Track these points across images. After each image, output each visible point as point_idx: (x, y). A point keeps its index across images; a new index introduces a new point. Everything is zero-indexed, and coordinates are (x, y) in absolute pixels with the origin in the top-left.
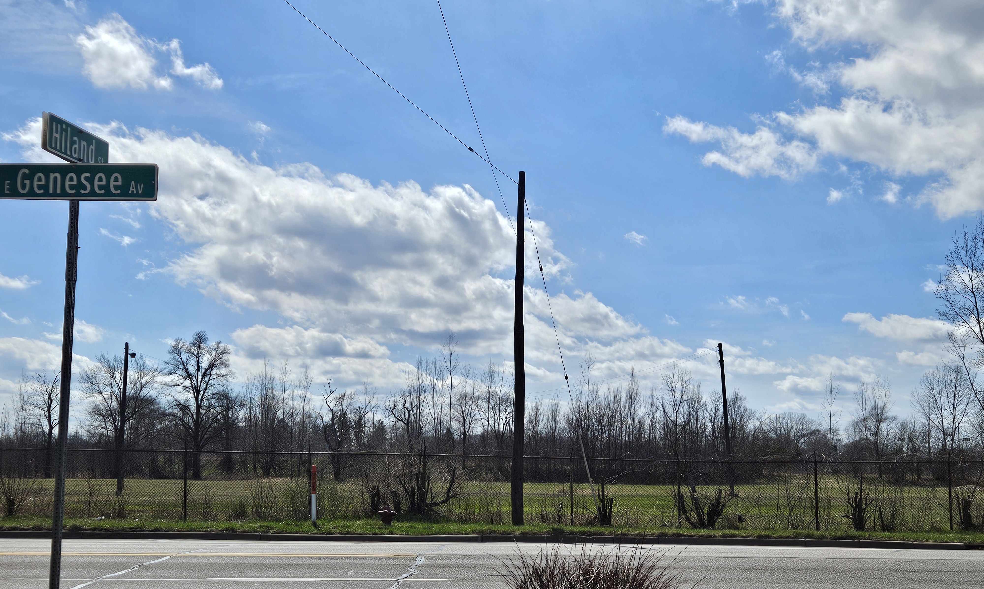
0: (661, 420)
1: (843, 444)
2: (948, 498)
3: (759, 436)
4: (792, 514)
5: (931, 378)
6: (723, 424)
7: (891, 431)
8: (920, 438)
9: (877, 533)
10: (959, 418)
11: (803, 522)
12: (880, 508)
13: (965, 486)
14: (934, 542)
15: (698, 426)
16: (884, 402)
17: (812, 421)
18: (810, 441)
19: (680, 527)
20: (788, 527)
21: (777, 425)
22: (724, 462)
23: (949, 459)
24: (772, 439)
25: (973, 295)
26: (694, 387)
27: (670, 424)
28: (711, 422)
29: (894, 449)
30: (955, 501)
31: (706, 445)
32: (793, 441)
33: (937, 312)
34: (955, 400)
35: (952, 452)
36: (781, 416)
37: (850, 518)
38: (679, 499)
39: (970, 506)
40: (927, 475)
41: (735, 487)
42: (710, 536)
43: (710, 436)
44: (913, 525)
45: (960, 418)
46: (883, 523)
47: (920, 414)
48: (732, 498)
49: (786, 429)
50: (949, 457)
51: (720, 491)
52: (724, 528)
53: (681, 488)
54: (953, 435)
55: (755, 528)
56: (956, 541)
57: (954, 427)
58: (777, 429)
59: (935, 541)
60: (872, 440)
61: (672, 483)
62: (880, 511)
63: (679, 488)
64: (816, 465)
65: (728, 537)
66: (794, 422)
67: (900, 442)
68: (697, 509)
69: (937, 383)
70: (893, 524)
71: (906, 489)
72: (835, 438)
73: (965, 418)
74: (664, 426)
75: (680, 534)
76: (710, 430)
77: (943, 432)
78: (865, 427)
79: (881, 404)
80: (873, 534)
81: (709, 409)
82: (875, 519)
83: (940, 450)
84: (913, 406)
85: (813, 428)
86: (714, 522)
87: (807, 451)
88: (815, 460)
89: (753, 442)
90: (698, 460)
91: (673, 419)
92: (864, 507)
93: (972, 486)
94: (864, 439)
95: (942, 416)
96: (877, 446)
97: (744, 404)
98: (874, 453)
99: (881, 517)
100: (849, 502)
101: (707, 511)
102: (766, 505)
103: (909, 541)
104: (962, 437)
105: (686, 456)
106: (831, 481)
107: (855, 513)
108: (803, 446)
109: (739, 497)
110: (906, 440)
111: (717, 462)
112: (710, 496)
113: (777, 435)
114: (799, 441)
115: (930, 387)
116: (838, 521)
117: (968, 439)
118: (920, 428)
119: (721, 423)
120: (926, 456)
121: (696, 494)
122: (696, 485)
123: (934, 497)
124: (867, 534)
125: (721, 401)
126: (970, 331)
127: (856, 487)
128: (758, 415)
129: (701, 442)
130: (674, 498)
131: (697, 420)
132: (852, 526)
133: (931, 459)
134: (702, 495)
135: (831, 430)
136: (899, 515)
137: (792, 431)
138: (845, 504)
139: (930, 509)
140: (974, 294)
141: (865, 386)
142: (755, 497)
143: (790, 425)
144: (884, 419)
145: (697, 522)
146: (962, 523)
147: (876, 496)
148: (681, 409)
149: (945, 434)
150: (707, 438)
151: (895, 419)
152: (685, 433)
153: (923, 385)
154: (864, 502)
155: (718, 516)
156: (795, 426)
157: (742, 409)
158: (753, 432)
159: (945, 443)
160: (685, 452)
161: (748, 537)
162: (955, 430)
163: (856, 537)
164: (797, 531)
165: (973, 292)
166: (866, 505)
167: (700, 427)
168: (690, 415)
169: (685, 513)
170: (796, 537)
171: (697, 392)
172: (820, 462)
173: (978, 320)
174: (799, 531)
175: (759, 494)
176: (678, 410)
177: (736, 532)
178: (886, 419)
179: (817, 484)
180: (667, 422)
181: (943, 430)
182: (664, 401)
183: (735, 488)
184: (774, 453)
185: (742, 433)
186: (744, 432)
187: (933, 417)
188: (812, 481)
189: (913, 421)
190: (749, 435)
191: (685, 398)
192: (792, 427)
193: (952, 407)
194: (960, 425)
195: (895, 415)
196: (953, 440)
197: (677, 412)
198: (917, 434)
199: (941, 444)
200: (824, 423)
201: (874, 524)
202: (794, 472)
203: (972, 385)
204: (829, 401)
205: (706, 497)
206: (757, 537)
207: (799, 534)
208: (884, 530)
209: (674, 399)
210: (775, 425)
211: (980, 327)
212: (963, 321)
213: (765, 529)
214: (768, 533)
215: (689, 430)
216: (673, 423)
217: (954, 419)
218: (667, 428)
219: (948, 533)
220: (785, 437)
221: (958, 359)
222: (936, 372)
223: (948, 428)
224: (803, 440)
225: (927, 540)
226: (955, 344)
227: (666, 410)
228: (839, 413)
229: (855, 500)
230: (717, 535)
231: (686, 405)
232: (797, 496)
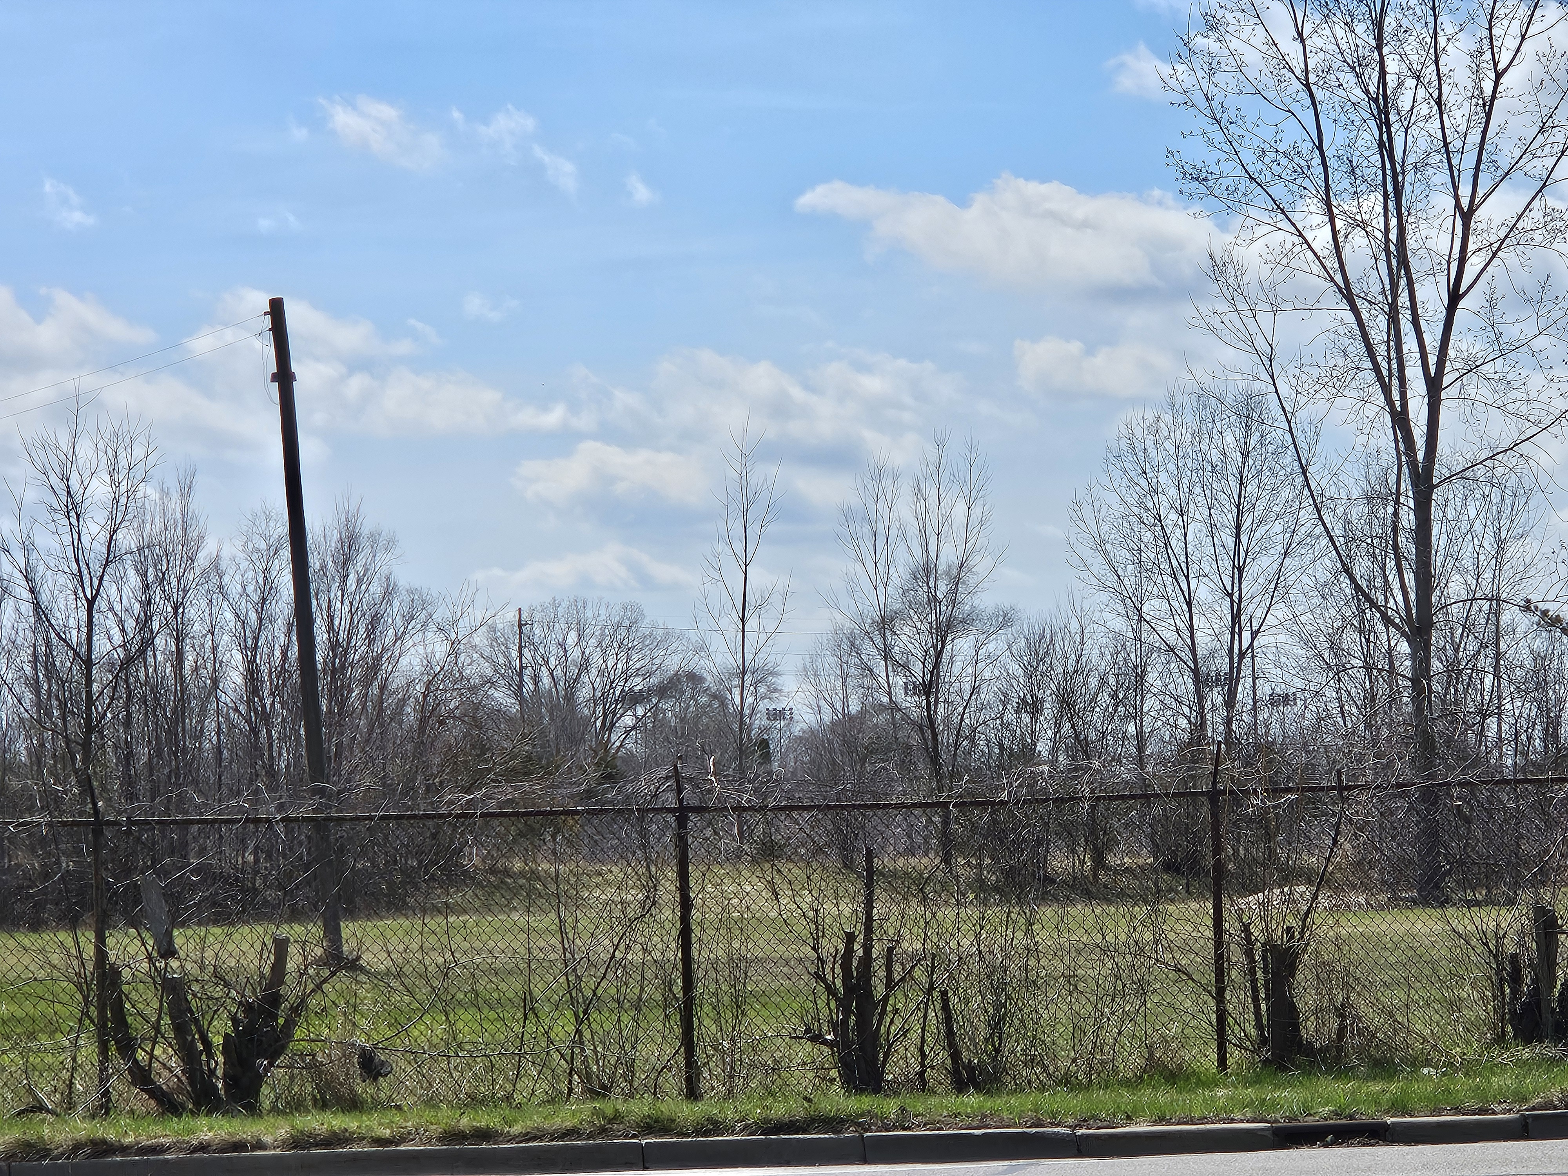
0: (19, 641)
1: (797, 730)
2: (1211, 944)
3: (446, 702)
4: (587, 1034)
5: (1149, 443)
6: (294, 652)
7: (987, 675)
8: (1104, 698)
9: (933, 1101)
10: (1253, 610)
11: (631, 1067)
12: (944, 994)
13: (1277, 891)
14: (1155, 1123)
15: (188, 665)
16: (961, 549)
17: (667, 634)
18: (659, 723)
19: (107, 1113)
20: (570, 1090)
21: (521, 655)
22: (296, 819)
23: (1214, 783)
24: (498, 713)
25: (1308, 102)
26: (165, 493)
27: (63, 659)
28: (244, 648)
29: (1001, 746)
30: (1237, 955)
31: (218, 750)
32: (587, 722)
33: (1170, 161)
34: (1238, 536)
35: (1228, 751)
36: (538, 616)
37: (825, 1042)
38: (101, 985)
39: (1292, 969)
40: (1130, 853)
41: (348, 929)
42: (238, 1146)
43: (236, 710)
44: (1074, 1061)
45: (1259, 613)
46: (955, 1056)
47: (1104, 597)
48: (333, 974)
49: (558, 672)
50: (1215, 773)
51: (281, 947)
52: (296, 1106)
53: (110, 941)
54: (1231, 681)
55: (431, 1103)
56: (1239, 1116)
57: (1236, 650)
58: (520, 675)
59: (1161, 1120)
60: (915, 714)
61: (73, 923)
62: (945, 1007)
63: (101, 939)
64: (682, 822)
65: (317, 1145)
66: (593, 642)
67: (1026, 718)
68: (180, 1029)
69: (1172, 467)
70: (995, 1059)
71: (1048, 913)
72: (763, 705)
73: (1280, 612)
74: (35, 669)
75: (104, 1141)
76: (239, 680)
77: (1196, 671)
78: (887, 655)
79: (948, 557)
80: (919, 1105)
81: (235, 590)
82: (923, 1041)
83: (1182, 746)
84: (1076, 561)
85: (673, 664)
86: (257, 1080)
87: (648, 764)
88: (681, 801)
89: (422, 729)
90: (186, 813)
91: (74, 637)
92: (879, 990)
93: (1302, 888)
94: (881, 708)
95: (1189, 604)
96: (935, 736)
97: (385, 570)
98: (923, 769)
99: (950, 1033)
100: (819, 977)
101: (227, 1036)
102: (476, 1001)
103: (1058, 1125)
104: (1265, 690)
105: (132, 797)
106: (748, 888)
107: (845, 1022)
108: (630, 744)
109: (362, 969)
110: (1049, 709)
111: (268, 820)
112: (236, 971)
113: (521, 700)
114: (613, 725)
115: (1143, 482)
116: (778, 1055)
117: (1286, 700)
118: (1102, 654)
119: (284, 654)
120: (1125, 772)
121: (174, 964)
122: (174, 924)
123: (1156, 942)
124: (891, 1107)
125: (286, 554)
126: (1297, 249)
127: (847, 911)
128: (441, 614)
129: (199, 735)
130: (79, 987)
131: (179, 640)
132: (834, 1073)
133: (1145, 784)
134: (202, 967)
135: (744, 673)
136: (1022, 1021)
137: (585, 678)
138: (806, 982)
139: (1142, 988)
140: (1312, 96)
141: (887, 482)
142: (432, 968)
143: (575, 654)
144: (963, 621)
145: (180, 1089)
146: (1264, 1041)
147: (928, 946)
148: (110, 589)
149: (1201, 680)
150: (227, 717)
151: (1006, 620)
152: (129, 697)
153: (1117, 474)
154: (882, 973)
155: (273, 1058)
156: (597, 660)
157: (376, 589)
158: (420, 688)
159: (1202, 715)
160: (129, 781)
161: (402, 1140)
162: (1240, 663)
163: (850, 1120)
164: (607, 1107)
165: (1307, 86)
166: (890, 984)
167: (196, 669)
168: (149, 618)
169: (127, 1047)
170: (603, 1131)
171: (178, 515)
172: (700, 810)
173: (1328, 204)
174: (615, 1104)
175: (448, 955)
176: (94, 598)
177: (350, 1123)
178: (967, 621)
179: (686, 904)
180: (49, 654)
181: (1195, 662)
182: (34, 556)
183: (345, 933)
184: (511, 775)
185: (375, 690)
186: (383, 688)
187: (1152, 607)
188: (668, 889)
189: (1074, 626)
190: (403, 702)
191: (126, 539)
192: (585, 665)
193: (1226, 564)
194: (1260, 640)
195: (1005, 602)
196: (1230, 703)
197: (91, 603)
198: (1093, 682)
199: (1183, 722)
200: (716, 643)
201: (922, 1064)
202: (592, 857)
203: (1304, 473)
204: (739, 548)
205: (218, 976)
206: (441, 1139)
207: (617, 1117)
208: (960, 1087)
209: (77, 547)
210: (515, 654)
211: (1334, 233)
212: (1270, 205)
213: (475, 1101)
214: (484, 1119)
215: (147, 683)
216: (77, 654)
217: (1236, 617)
218: (48, 678)
219: (1212, 1083)
220: (553, 708)
221: (1246, 361)
222: (1168, 418)
223: (1212, 654)
224: (628, 720)
225: (1129, 1117)
226: (1239, 299)
227: (44, 598)
228: (776, 599)
229: (846, 967)
230: (268, 1139)
231: (131, 573)
232: (605, 957)
